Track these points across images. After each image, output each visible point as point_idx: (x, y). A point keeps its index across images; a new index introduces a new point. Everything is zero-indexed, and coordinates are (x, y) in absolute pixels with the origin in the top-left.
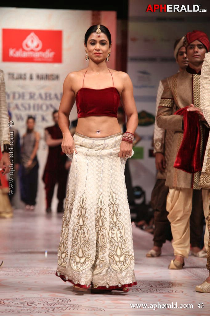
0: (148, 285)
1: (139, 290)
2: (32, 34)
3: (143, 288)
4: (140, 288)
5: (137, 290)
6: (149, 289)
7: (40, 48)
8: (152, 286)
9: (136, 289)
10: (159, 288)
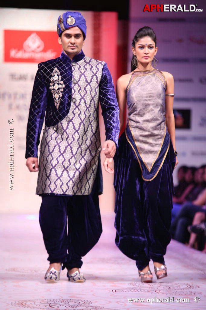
0: (166, 287)
1: (158, 291)
2: (33, 36)
3: (161, 290)
4: (158, 289)
5: (156, 291)
6: (168, 291)
7: (41, 48)
8: (170, 288)
9: (154, 291)
10: (177, 290)
